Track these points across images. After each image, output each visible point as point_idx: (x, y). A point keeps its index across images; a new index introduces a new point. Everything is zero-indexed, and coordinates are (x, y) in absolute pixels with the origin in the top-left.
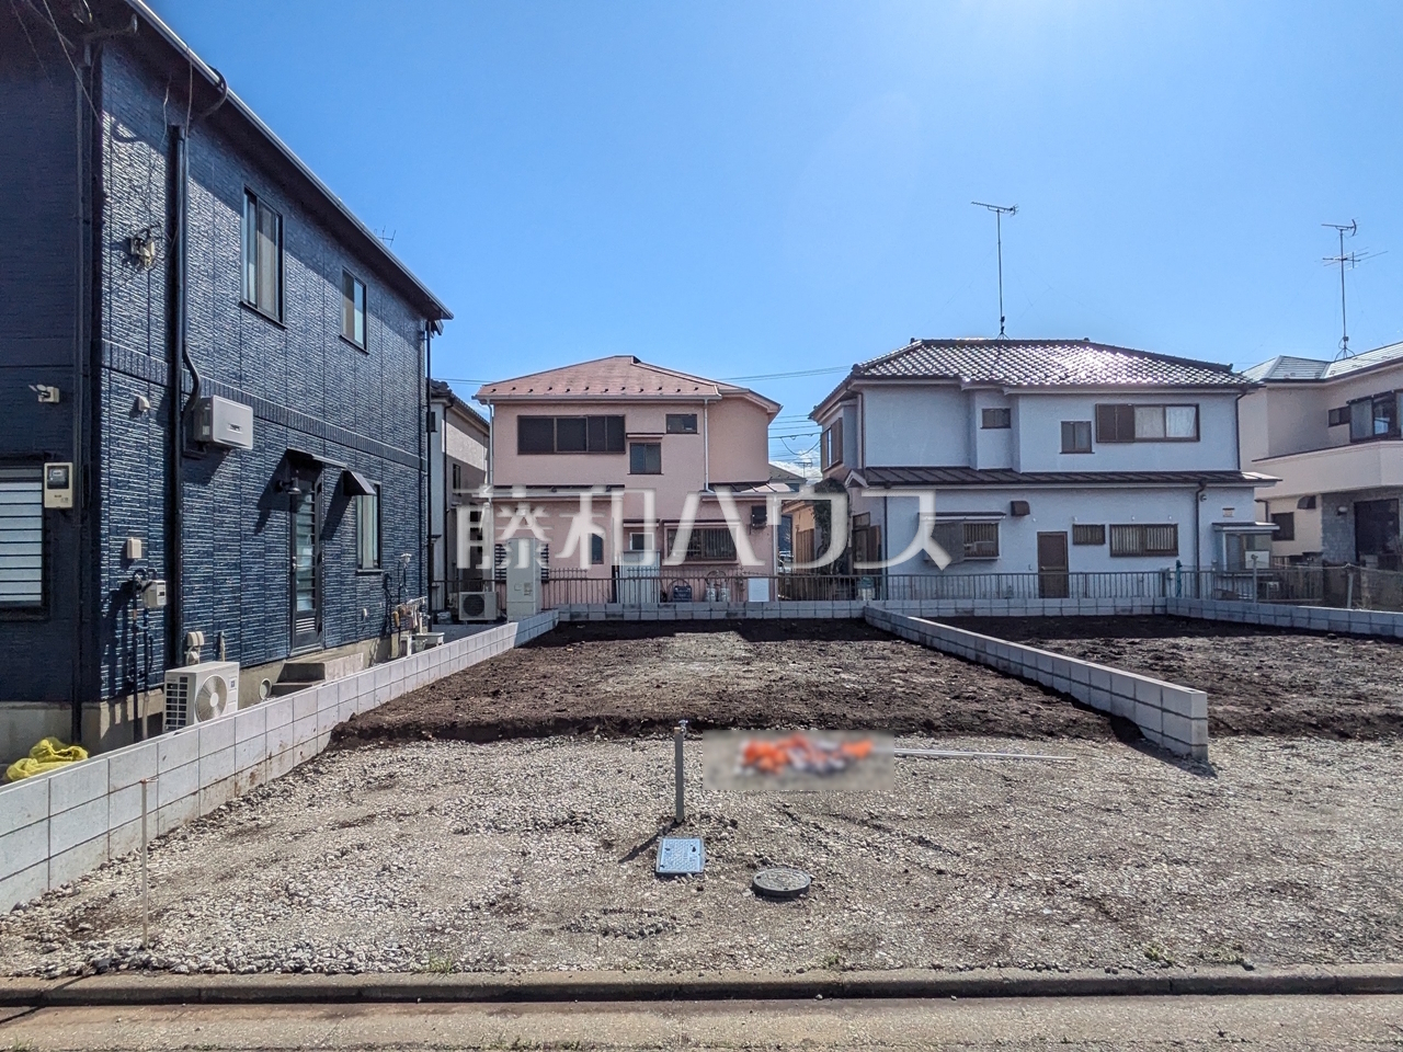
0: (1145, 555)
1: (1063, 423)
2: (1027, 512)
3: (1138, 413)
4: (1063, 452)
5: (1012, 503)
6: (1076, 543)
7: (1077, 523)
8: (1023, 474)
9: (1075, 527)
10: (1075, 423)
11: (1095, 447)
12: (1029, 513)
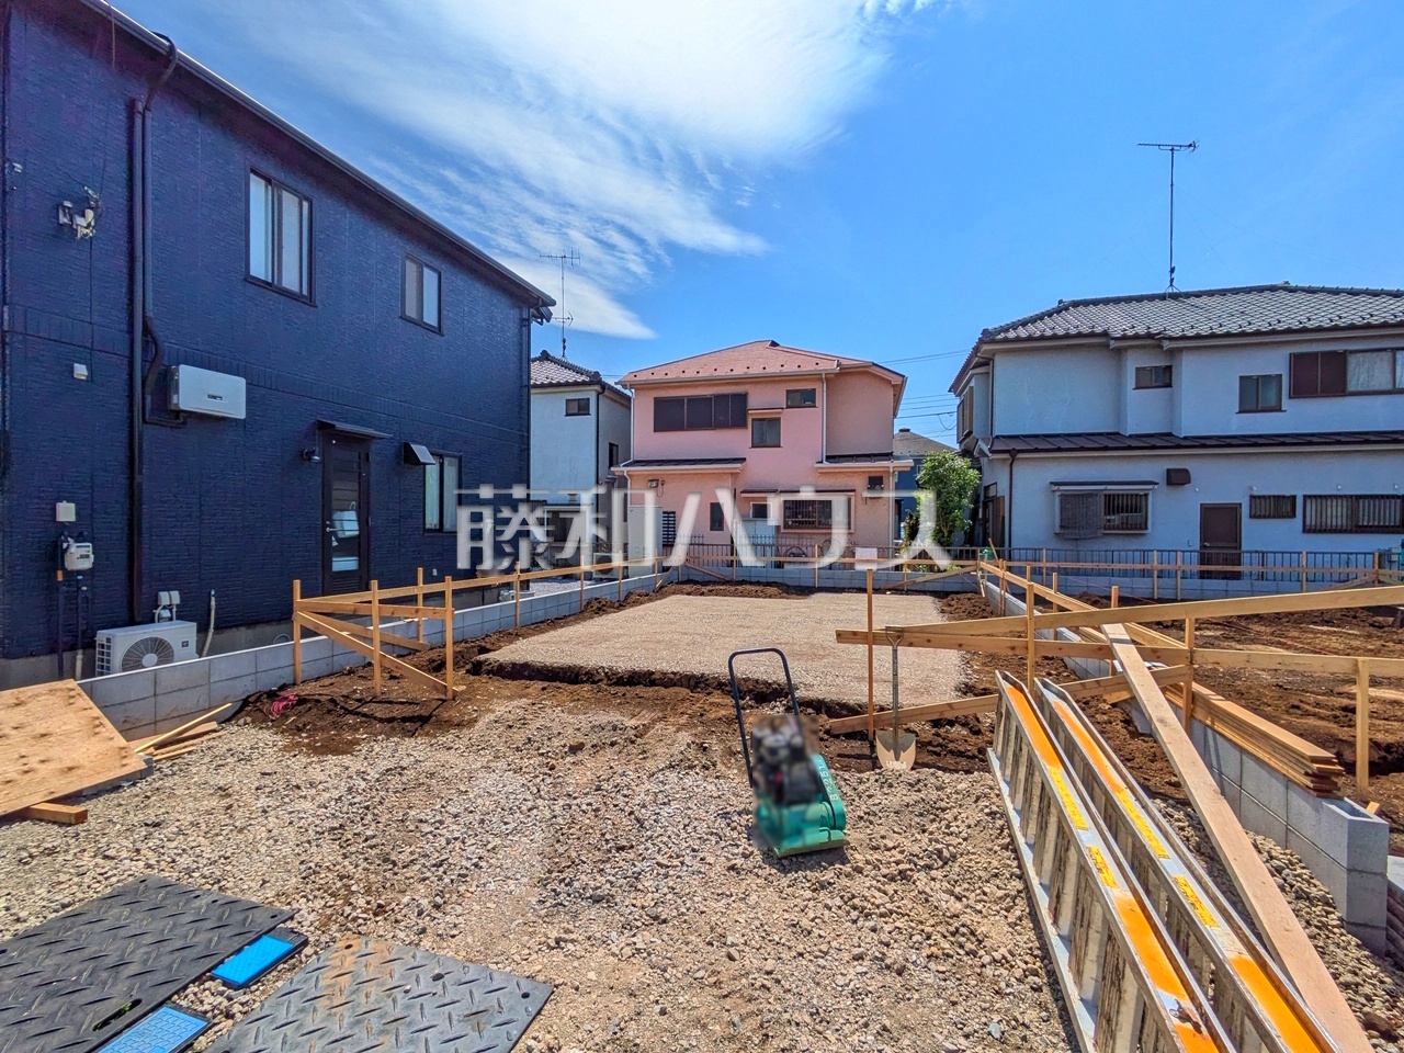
0: (1356, 532)
1: (1241, 377)
2: (1188, 481)
3: (1352, 361)
4: (1240, 412)
5: (1169, 471)
6: (1252, 516)
7: (1255, 493)
8: (1185, 438)
9: (1253, 497)
10: (1258, 377)
11: (1286, 403)
12: (1189, 482)
